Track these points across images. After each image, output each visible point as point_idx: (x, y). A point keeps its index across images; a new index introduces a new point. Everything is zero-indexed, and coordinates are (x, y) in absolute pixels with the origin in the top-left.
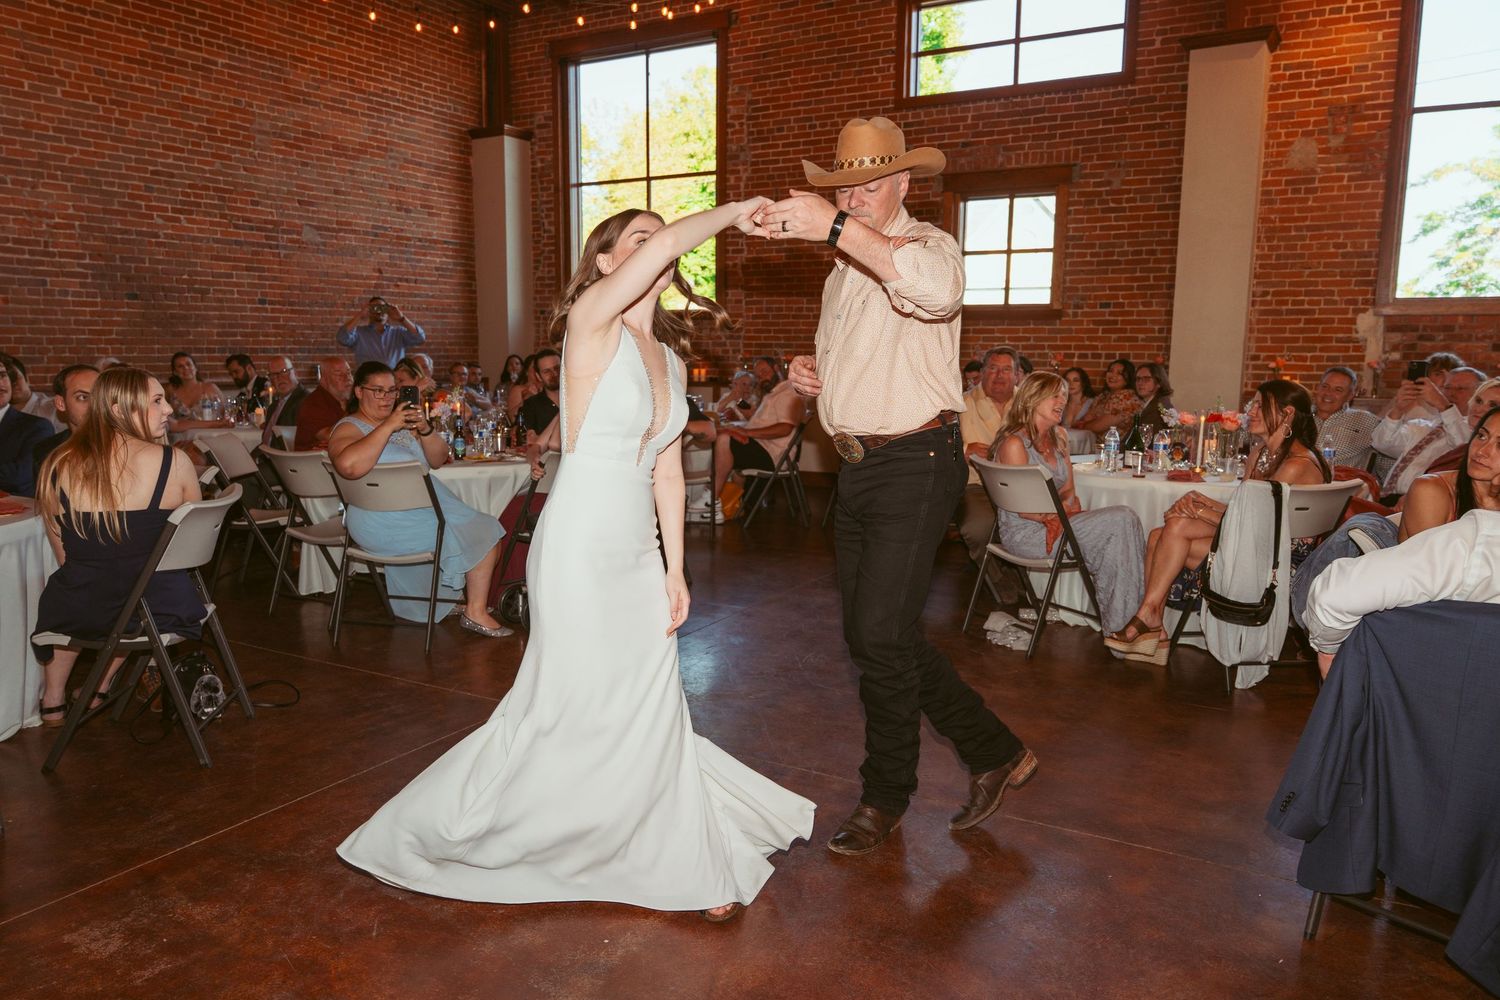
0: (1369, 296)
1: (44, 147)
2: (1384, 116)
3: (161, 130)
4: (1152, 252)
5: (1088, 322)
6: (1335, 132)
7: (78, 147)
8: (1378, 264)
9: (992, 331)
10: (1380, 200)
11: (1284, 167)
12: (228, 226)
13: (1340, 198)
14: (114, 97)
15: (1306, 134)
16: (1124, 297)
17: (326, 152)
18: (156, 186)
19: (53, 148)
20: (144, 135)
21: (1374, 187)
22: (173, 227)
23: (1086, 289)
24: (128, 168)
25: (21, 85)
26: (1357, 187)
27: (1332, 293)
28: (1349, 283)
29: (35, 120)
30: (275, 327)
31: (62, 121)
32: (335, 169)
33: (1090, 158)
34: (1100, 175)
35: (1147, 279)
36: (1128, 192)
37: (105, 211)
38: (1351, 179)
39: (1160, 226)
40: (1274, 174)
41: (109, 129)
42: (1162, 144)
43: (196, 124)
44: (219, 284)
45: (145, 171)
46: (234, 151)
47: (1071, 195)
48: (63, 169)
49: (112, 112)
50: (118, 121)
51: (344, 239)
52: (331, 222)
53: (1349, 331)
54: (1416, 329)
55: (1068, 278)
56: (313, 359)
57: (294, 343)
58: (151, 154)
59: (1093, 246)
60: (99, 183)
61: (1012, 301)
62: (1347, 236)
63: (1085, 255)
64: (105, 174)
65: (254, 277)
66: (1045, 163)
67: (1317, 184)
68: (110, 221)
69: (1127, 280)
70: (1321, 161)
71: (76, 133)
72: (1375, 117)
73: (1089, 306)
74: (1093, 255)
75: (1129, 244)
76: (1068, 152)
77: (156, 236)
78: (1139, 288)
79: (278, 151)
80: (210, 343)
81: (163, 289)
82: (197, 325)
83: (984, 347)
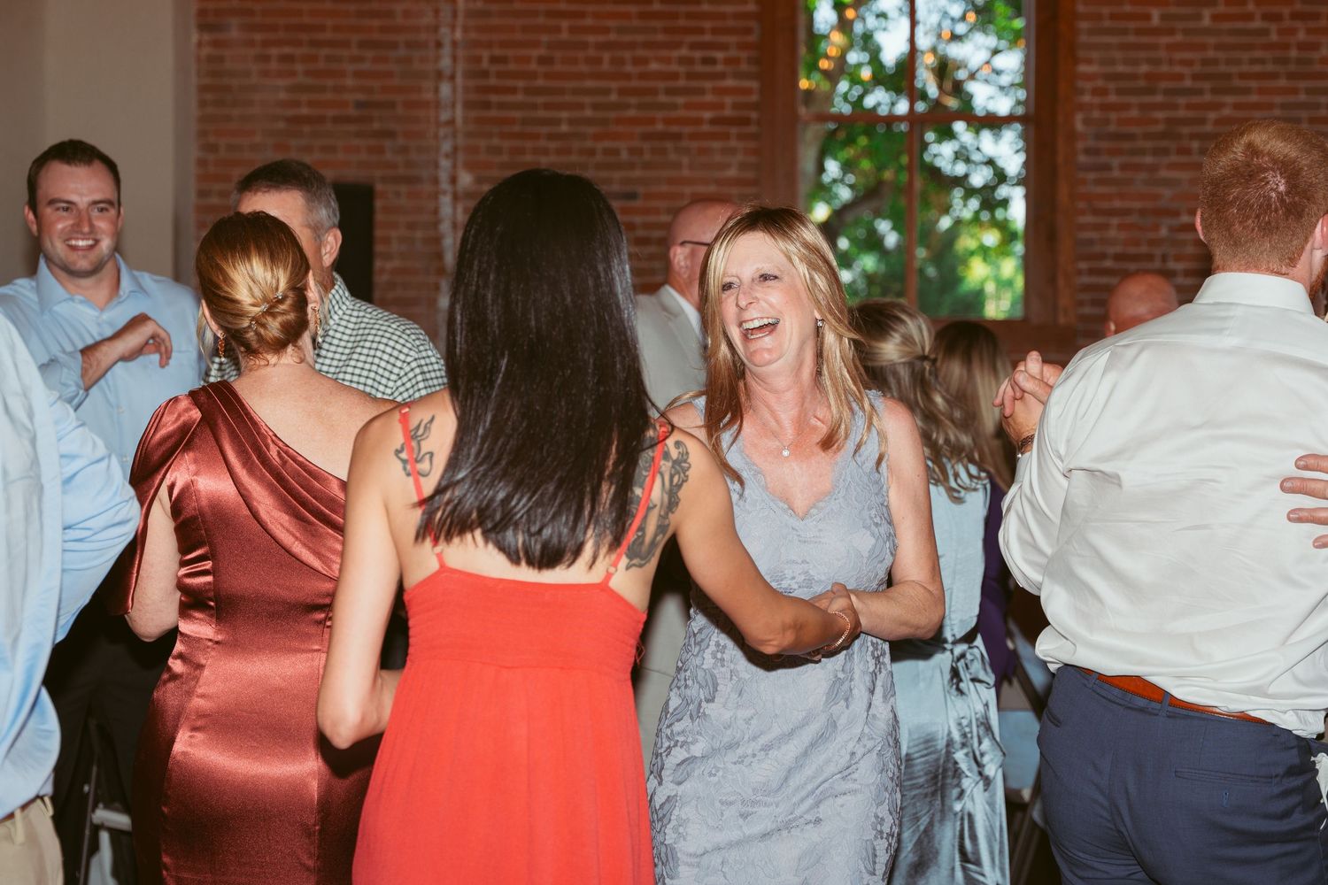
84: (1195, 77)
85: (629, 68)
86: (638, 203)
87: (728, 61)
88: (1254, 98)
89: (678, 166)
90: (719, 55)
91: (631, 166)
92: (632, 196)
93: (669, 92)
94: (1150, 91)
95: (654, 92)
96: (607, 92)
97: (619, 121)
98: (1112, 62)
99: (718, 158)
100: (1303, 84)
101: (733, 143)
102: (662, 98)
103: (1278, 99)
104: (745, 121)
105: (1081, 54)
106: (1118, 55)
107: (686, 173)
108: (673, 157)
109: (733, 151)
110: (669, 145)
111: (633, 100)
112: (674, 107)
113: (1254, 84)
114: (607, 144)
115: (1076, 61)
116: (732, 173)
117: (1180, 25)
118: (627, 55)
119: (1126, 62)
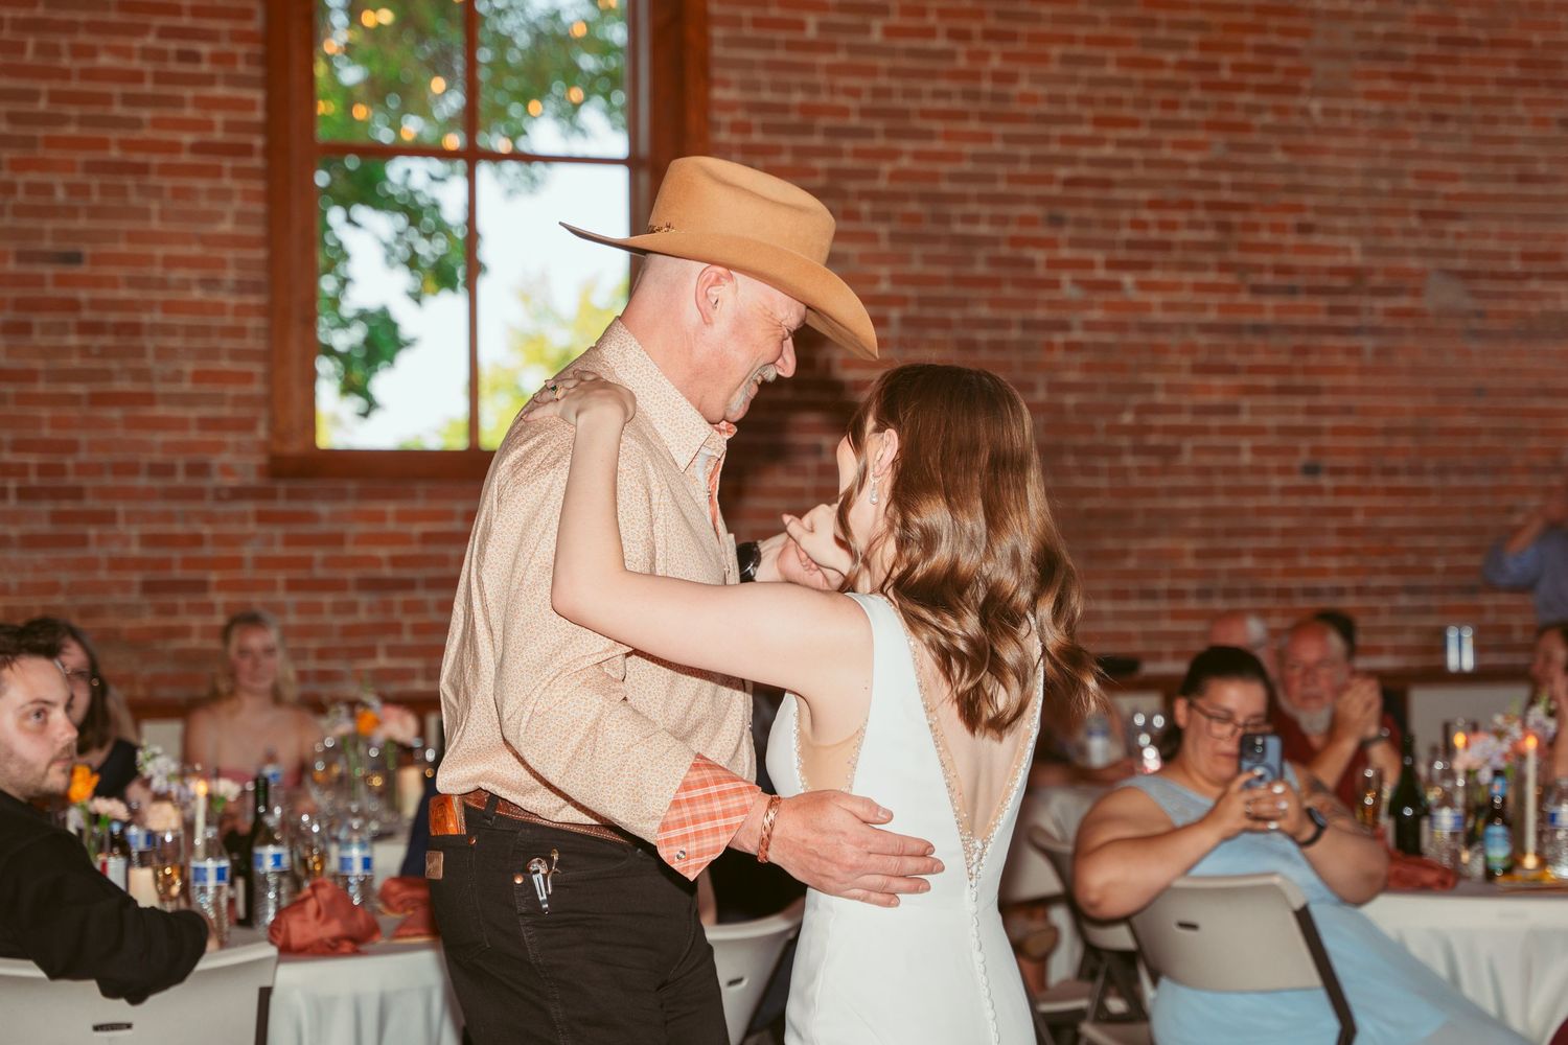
1: (837, 153)
3: (1094, 82)
7: (908, 145)
12: (1233, 289)
14: (992, 23)
17: (1502, 82)
18: (1070, 213)
19: (858, 153)
20: (1052, 99)
22: (1108, 306)
24: (1012, 179)
25: (800, 26)
29: (824, 99)
30: (1343, 532)
31: (878, 93)
32: (1518, 121)
37: (959, 281)
41: (974, 96)
43: (1171, 57)
44: (1204, 431)
45: (1049, 180)
46: (1257, 109)
48: (874, 196)
49: (984, 56)
50: (1000, 77)
51: (1536, 296)
52: (1504, 256)
56: (1444, 611)
57: (1394, 571)
58: (1066, 140)
60: (945, 219)
64: (961, 198)
65: (1291, 411)
68: (962, 303)
71: (904, 114)
77: (1064, 326)
79: (1371, 95)
80: (1177, 574)
81: (1079, 451)
82: (1149, 533)
84: (865, 113)
85: (66, 61)
86: (83, 269)
87: (217, 58)
88: (938, 145)
89: (144, 214)
90: (205, 48)
91: (71, 212)
92: (74, 258)
93: (130, 100)
94: (806, 129)
95: (106, 100)
96: (33, 96)
97: (51, 142)
98: (754, 86)
99: (204, 204)
100: (999, 129)
101: (227, 182)
102: (118, 110)
103: (968, 148)
104: (246, 150)
105: (717, 73)
106: (763, 76)
107: (155, 224)
108: (135, 200)
109: (225, 195)
110: (129, 181)
111: (73, 111)
112: (136, 124)
113: (938, 126)
114: (33, 177)
115: (709, 82)
116: (226, 227)
117: (843, 39)
118: (64, 41)
119: (776, 87)
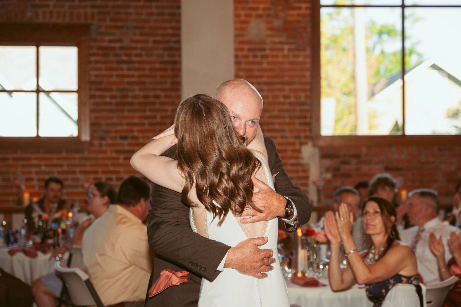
0: (308, 134)
2: (307, 8)
4: (157, 97)
5: (112, 152)
6: (277, 16)
8: (310, 111)
9: (29, 159)
10: (308, 66)
11: (246, 38)
13: (283, 63)
15: (259, 16)
16: (139, 131)
21: (305, 56)
23: (107, 125)
26: (295, 56)
27: (283, 131)
28: (294, 124)
33: (104, 20)
34: (113, 34)
35: (155, 117)
36: (136, 48)
38: (289, 50)
39: (162, 76)
40: (241, 43)
42: (159, 14)
47: (91, 48)
53: (297, 158)
54: (338, 156)
55: (93, 115)
59: (110, 90)
61: (41, 134)
62: (291, 90)
63: (104, 97)
66: (67, 20)
67: (268, 52)
69: (140, 118)
70: (269, 36)
72: (300, 8)
73: (111, 138)
74: (112, 97)
75: (140, 90)
76: (86, 14)
78: (150, 124)
83: (24, 173)
